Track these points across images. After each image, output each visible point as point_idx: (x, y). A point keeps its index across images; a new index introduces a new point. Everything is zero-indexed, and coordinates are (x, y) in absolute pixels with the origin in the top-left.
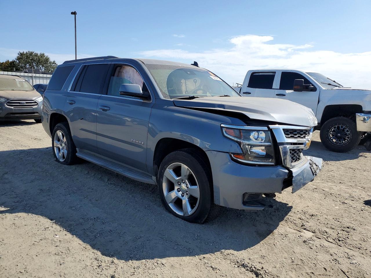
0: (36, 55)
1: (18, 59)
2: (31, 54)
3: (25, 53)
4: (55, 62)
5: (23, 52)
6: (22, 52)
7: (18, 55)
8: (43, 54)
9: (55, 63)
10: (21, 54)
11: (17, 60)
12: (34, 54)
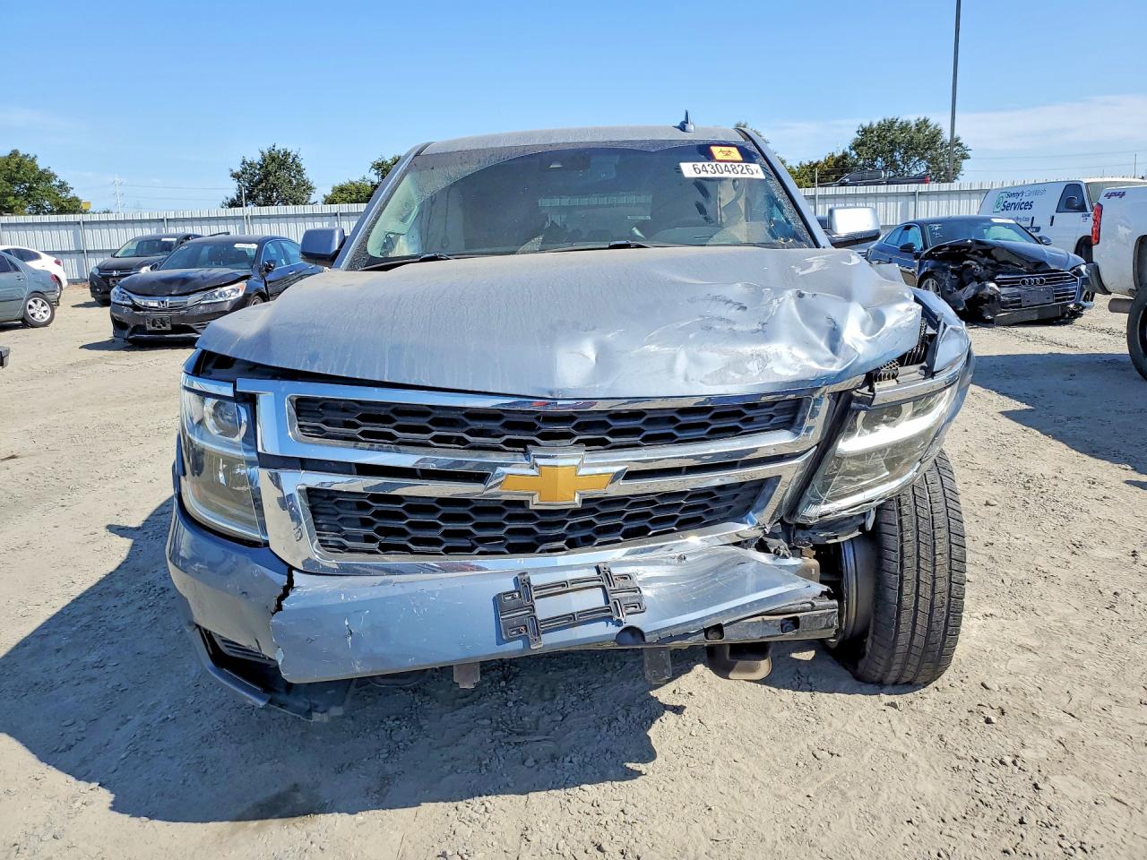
0: (904, 128)
1: (857, 145)
2: (889, 126)
3: (875, 125)
4: (960, 141)
5: (871, 125)
6: (866, 124)
7: (857, 136)
8: (925, 121)
9: (960, 145)
10: (864, 130)
11: (854, 149)
12: (897, 124)
